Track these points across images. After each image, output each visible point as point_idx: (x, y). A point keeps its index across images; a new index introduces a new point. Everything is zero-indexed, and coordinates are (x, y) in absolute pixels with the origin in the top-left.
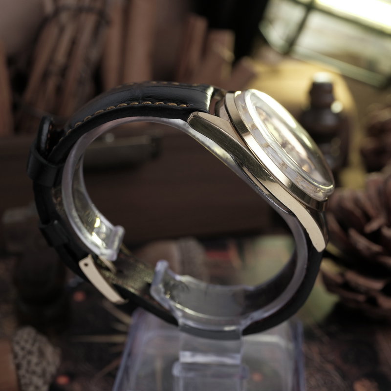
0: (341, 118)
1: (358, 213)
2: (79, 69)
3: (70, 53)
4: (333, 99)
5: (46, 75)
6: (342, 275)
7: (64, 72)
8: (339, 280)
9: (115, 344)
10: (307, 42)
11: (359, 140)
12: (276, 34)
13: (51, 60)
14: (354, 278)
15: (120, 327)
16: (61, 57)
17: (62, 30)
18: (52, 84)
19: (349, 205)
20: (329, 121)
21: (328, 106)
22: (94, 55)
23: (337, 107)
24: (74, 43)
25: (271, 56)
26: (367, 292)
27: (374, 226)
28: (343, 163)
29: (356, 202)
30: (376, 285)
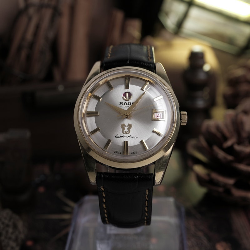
0: (209, 74)
1: (219, 135)
2: (41, 43)
4: (204, 63)
5: (20, 48)
6: (209, 175)
7: (32, 45)
8: (206, 178)
10: (190, 25)
11: (222, 88)
12: (170, 22)
13: (23, 38)
14: (216, 176)
15: (68, 209)
16: (29, 36)
17: (30, 19)
18: (24, 54)
19: (213, 130)
20: (201, 77)
21: (201, 67)
22: (51, 35)
23: (207, 68)
24: (38, 27)
26: (225, 186)
27: (229, 143)
28: (212, 103)
29: (218, 128)
30: (230, 181)
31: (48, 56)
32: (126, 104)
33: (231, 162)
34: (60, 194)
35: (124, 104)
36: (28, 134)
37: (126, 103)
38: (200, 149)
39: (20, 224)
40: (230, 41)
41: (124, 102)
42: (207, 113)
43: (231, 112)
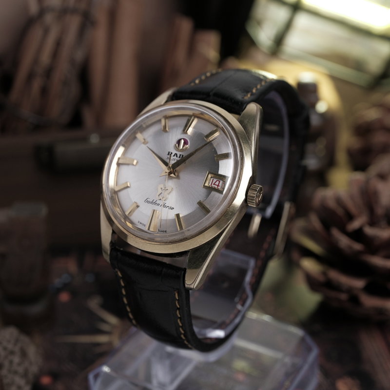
0: (327, 118)
1: (340, 212)
2: (64, 70)
3: (55, 54)
4: (317, 99)
5: (30, 77)
6: (324, 273)
7: (49, 72)
8: (322, 279)
9: (98, 345)
10: (295, 41)
11: (346, 139)
12: (264, 35)
13: (36, 61)
14: (336, 276)
16: (45, 58)
17: (46, 31)
18: (37, 85)
19: (332, 204)
20: (313, 121)
21: (313, 106)
22: (79, 56)
23: (322, 107)
24: (58, 44)
26: (350, 291)
27: (355, 225)
28: (330, 162)
29: (339, 201)
30: (359, 284)
31: (74, 89)
32: (175, 156)
33: (359, 253)
34: (94, 304)
35: (174, 156)
36: (43, 210)
37: (177, 154)
38: (311, 234)
39: (32, 351)
40: (358, 65)
41: (174, 152)
42: (321, 178)
43: (359, 176)
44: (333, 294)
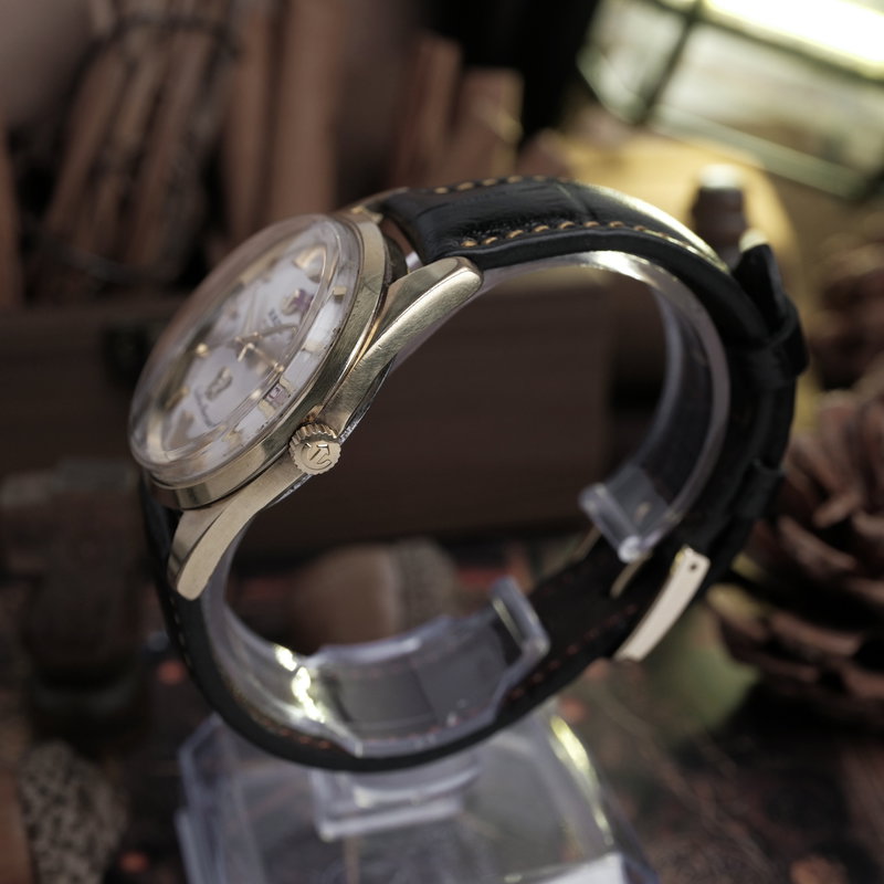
2: (171, 158)
3: (151, 122)
4: (744, 226)
5: (95, 173)
6: (764, 622)
7: (136, 163)
8: (758, 633)
13: (107, 139)
14: (792, 628)
16: (129, 131)
17: (131, 70)
18: (108, 191)
21: (734, 241)
22: (205, 125)
24: (158, 99)
25: (605, 129)
26: (822, 661)
27: (835, 510)
29: (797, 457)
30: (843, 645)
31: (190, 204)
33: (845, 574)
40: (829, 149)
43: (841, 401)
44: (782, 668)
